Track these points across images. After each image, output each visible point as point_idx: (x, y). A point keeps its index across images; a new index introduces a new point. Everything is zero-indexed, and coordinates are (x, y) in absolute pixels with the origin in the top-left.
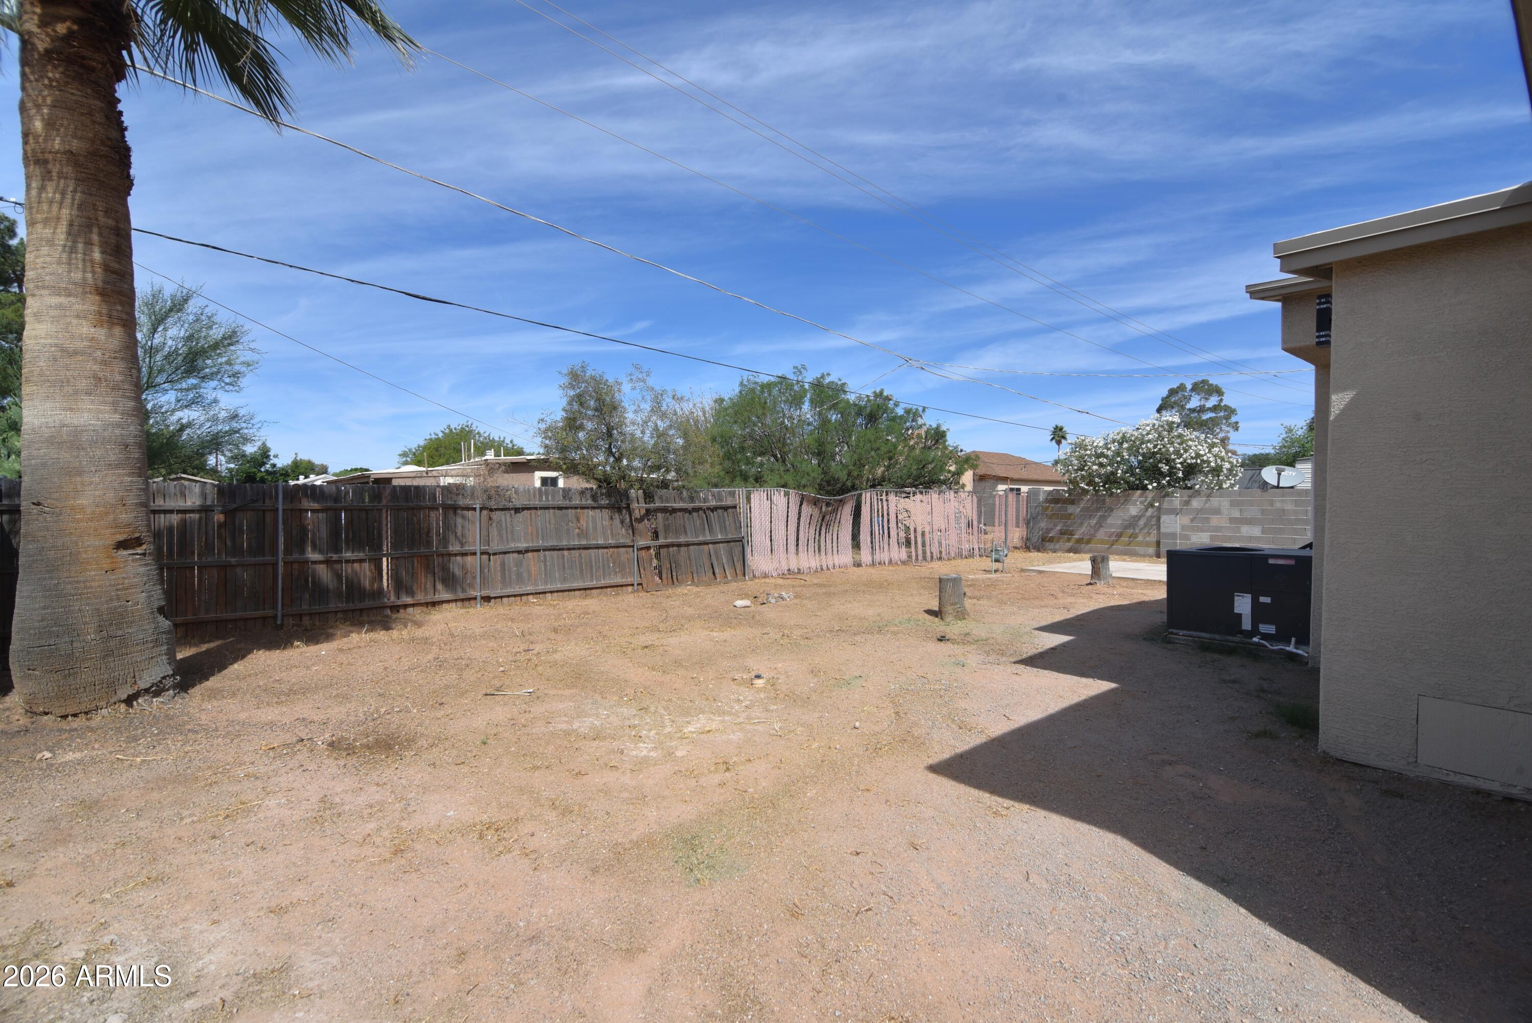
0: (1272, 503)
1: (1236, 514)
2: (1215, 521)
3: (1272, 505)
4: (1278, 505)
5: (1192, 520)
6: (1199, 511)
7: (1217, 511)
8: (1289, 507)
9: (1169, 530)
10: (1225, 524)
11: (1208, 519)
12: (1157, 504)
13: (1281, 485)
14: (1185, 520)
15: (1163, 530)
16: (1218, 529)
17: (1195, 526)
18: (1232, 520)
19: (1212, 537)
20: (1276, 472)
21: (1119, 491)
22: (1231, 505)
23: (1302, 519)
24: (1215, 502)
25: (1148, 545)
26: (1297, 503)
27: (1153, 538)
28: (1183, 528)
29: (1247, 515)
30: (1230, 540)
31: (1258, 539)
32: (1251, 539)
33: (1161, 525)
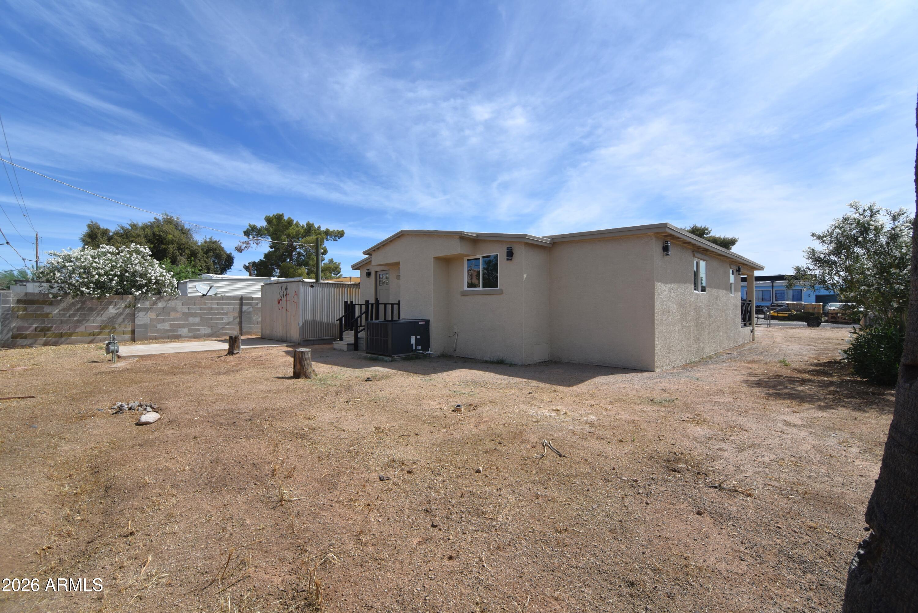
1: (186, 310)
2: (173, 315)
3: (205, 305)
4: (209, 305)
5: (158, 315)
6: (163, 309)
7: (175, 309)
8: (215, 306)
9: (142, 322)
10: (179, 316)
11: (168, 314)
14: (152, 315)
15: (137, 322)
16: (175, 319)
17: (160, 318)
18: (183, 314)
19: (171, 325)
22: (183, 305)
24: (173, 303)
25: (124, 333)
26: (218, 304)
27: (129, 329)
28: (152, 319)
29: (192, 311)
30: (182, 326)
31: (198, 324)
32: (194, 324)
33: (136, 319)
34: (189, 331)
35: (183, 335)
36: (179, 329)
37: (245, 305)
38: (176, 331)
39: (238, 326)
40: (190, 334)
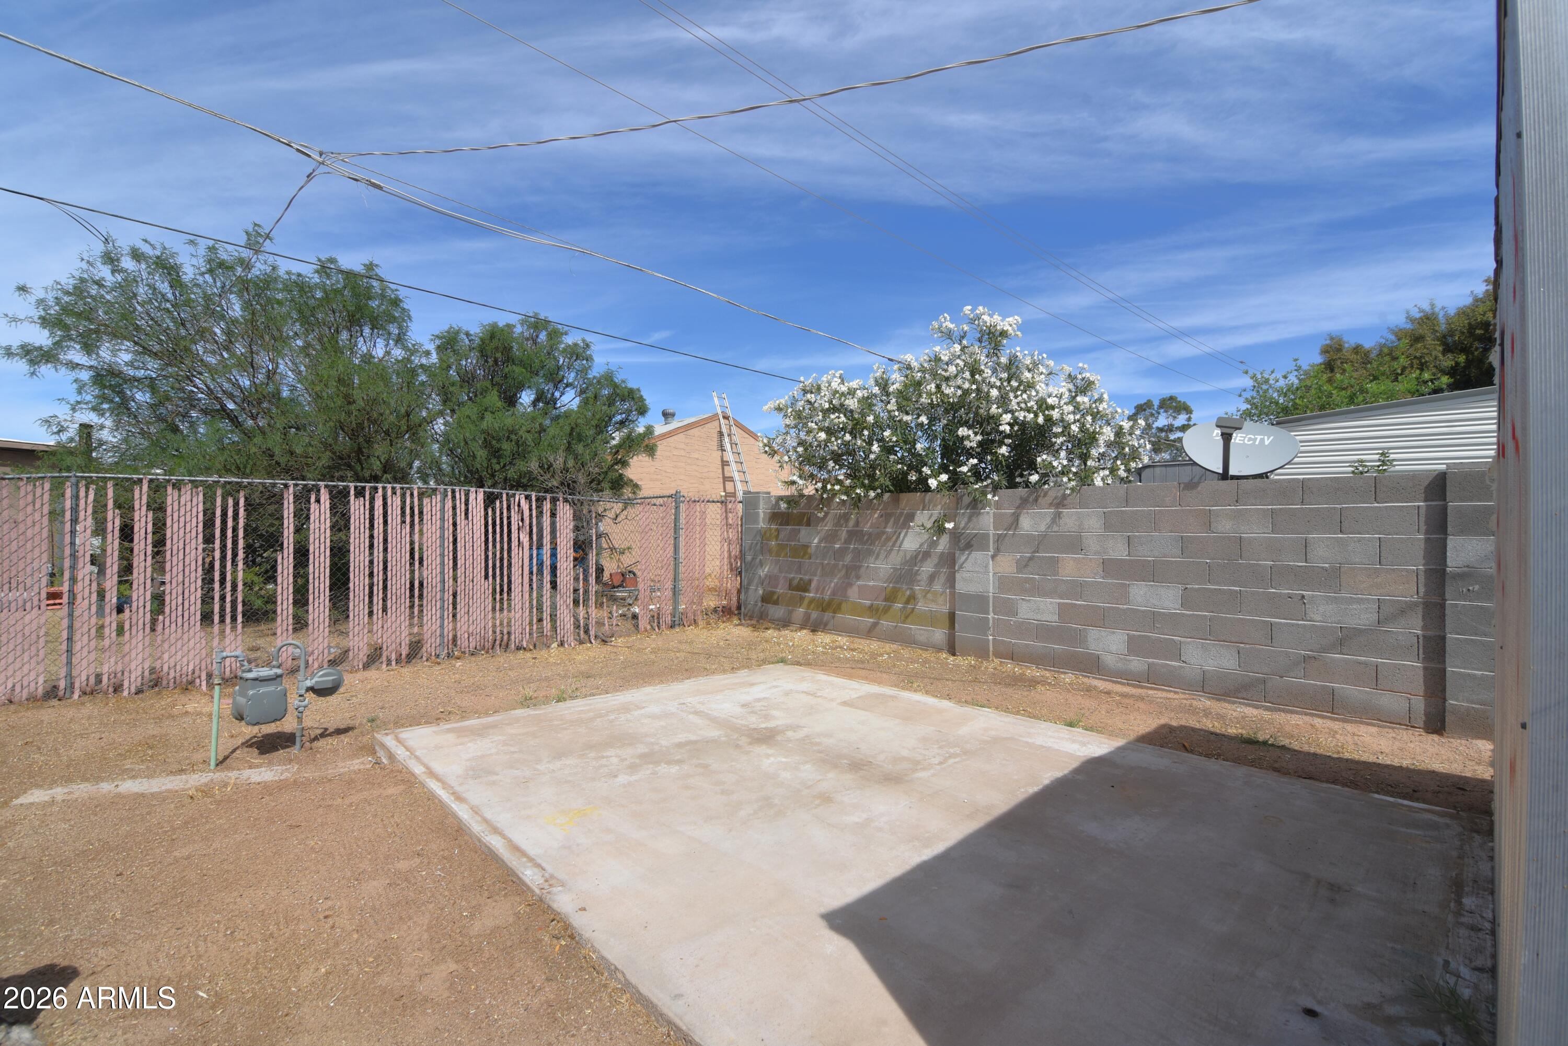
0: (1208, 521)
1: (1118, 551)
2: (1070, 569)
3: (1209, 526)
4: (1225, 527)
5: (1023, 565)
6: (1040, 542)
7: (1075, 544)
8: (1256, 532)
9: (972, 590)
10: (1094, 576)
11: (1054, 563)
12: (949, 526)
13: (1233, 471)
14: (1005, 564)
15: (960, 587)
16: (1077, 589)
17: (1027, 580)
18: (1109, 567)
19: (1061, 611)
20: (1218, 432)
21: (872, 494)
22: (1108, 526)
23: (1291, 567)
24: (1070, 518)
25: (931, 620)
26: (1276, 520)
27: (940, 606)
28: (1004, 583)
29: (1147, 553)
30: (1102, 619)
31: (1171, 620)
32: (1154, 618)
33: (957, 575)
34: (1135, 646)
35: (1109, 660)
36: (1093, 634)
37: (1463, 531)
38: (1079, 638)
39: (1414, 665)
40: (1137, 664)
